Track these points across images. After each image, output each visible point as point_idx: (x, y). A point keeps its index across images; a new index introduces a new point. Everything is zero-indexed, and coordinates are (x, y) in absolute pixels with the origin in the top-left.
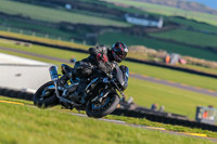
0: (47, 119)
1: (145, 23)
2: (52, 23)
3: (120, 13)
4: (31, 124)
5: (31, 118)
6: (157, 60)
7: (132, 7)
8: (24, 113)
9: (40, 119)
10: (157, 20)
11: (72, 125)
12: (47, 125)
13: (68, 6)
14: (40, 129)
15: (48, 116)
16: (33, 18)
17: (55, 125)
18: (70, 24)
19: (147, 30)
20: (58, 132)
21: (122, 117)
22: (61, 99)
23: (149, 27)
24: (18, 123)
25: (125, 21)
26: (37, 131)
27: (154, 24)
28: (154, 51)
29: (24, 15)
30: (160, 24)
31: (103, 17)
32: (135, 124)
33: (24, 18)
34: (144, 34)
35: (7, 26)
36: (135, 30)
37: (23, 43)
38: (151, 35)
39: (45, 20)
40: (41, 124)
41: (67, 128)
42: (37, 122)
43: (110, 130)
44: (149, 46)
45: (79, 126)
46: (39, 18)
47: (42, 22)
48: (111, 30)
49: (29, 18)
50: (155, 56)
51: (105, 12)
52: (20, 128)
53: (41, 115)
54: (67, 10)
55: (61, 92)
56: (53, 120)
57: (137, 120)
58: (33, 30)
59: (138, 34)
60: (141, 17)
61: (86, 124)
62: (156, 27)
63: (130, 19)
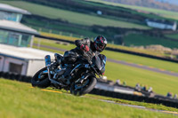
0: (81, 105)
1: (162, 26)
2: (86, 26)
3: (142, 18)
4: (68, 109)
5: (68, 104)
6: (172, 57)
7: (151, 14)
8: (63, 100)
9: (75, 105)
10: (172, 24)
11: (102, 109)
12: (81, 109)
13: (99, 13)
14: (76, 113)
15: (82, 102)
16: (70, 21)
17: (87, 109)
18: (100, 27)
19: (164, 32)
20: (90, 115)
21: (143, 103)
22: (52, 81)
23: (165, 30)
24: (57, 108)
25: (146, 25)
26: (73, 115)
27: (169, 27)
28: (169, 50)
29: (63, 20)
30: (174, 27)
31: (128, 21)
32: (153, 108)
33: (63, 22)
34: (162, 36)
35: (49, 28)
36: (154, 32)
37: (62, 43)
38: (167, 36)
39: (81, 23)
40: (76, 109)
41: (97, 112)
42: (73, 107)
43: (133, 114)
44: (165, 46)
45: (108, 111)
46: (75, 22)
47: (77, 25)
48: (134, 32)
49: (67, 22)
50: (170, 54)
51: (130, 18)
52: (58, 112)
53: (76, 101)
54: (99, 16)
55: (52, 75)
56: (86, 105)
57: (155, 106)
58: (71, 32)
59: (156, 35)
60: (159, 21)
61: (113, 109)
62: (171, 30)
63: (150, 24)
